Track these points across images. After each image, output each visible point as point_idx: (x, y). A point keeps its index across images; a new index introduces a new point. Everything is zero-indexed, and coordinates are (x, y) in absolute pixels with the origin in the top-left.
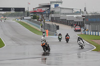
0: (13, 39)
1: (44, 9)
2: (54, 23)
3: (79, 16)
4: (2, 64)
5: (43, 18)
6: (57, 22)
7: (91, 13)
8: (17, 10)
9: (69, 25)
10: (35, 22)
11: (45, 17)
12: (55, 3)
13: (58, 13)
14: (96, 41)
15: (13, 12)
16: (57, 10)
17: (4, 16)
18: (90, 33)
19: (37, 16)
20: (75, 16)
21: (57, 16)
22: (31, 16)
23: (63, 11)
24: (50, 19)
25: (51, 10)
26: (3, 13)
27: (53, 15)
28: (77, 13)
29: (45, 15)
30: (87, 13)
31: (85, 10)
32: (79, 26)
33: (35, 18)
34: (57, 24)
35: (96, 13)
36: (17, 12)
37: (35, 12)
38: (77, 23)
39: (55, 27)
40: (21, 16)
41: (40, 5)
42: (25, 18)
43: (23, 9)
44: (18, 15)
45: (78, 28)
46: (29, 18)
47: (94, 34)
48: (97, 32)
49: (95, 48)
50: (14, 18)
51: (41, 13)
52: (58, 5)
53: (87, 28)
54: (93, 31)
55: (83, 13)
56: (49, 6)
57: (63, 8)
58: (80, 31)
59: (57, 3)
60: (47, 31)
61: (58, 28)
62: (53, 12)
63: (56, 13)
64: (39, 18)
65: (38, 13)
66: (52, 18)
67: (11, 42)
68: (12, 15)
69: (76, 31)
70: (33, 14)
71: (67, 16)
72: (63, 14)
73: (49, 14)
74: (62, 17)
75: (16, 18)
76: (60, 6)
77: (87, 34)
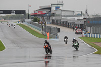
1: (45, 12)
2: (55, 26)
3: (80, 18)
5: (44, 20)
6: (57, 24)
7: (92, 16)
8: (17, 12)
9: (70, 28)
10: (36, 25)
11: (46, 20)
12: (56, 5)
13: (59, 15)
14: (98, 44)
16: (57, 13)
17: (5, 18)
18: (92, 35)
19: (38, 19)
20: (76, 18)
21: (58, 18)
22: (32, 18)
24: (51, 21)
25: (52, 12)
26: (3, 15)
27: (54, 18)
28: (78, 15)
29: (46, 17)
30: (88, 15)
31: (86, 13)
32: (81, 28)
33: (35, 20)
34: (58, 27)
35: (97, 15)
36: (18, 15)
37: (35, 15)
38: (78, 25)
39: (56, 30)
40: (22, 18)
41: (40, 7)
42: (26, 20)
44: (18, 18)
45: (79, 30)
46: (30, 20)
47: (96, 37)
48: (98, 35)
49: (97, 51)
50: (14, 21)
51: (42, 15)
52: (59, 7)
53: (89, 31)
54: (94, 34)
55: (84, 15)
56: (50, 8)
57: (64, 11)
58: (81, 33)
59: (58, 6)
61: (59, 30)
62: (54, 15)
63: (57, 16)
64: (39, 21)
65: (39, 15)
66: (53, 20)
68: (12, 18)
69: (77, 33)
71: (68, 18)
72: (64, 16)
73: (50, 17)
74: (63, 19)
75: (17, 21)
76: (61, 8)
77: (88, 36)
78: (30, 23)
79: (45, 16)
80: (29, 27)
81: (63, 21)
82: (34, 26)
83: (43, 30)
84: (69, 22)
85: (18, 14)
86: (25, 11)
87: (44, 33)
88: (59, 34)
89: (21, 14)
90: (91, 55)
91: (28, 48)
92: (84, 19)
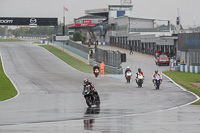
0: (33, 81)
1: (95, 21)
2: (115, 49)
3: (166, 34)
4: (12, 131)
5: (94, 37)
6: (121, 46)
7: (190, 29)
8: (42, 22)
10: (78, 46)
11: (98, 37)
12: (118, 9)
13: (125, 28)
15: (33, 26)
16: (121, 23)
17: (16, 34)
18: (189, 68)
19: (82, 35)
20: (158, 34)
21: (122, 34)
22: (71, 34)
23: (133, 25)
24: (108, 40)
25: (111, 22)
27: (113, 33)
28: (162, 28)
29: (98, 32)
30: (182, 28)
31: (178, 23)
32: (167, 54)
33: (77, 37)
34: (122, 51)
35: (199, 28)
36: (43, 27)
37: (77, 27)
38: (162, 49)
39: (119, 57)
40: (50, 34)
41: (87, 12)
42: (58, 38)
43: (54, 21)
44: (43, 33)
45: (164, 58)
46: (66, 38)
49: (199, 98)
50: (35, 39)
51: (90, 28)
52: (124, 12)
53: (183, 59)
54: (194, 65)
55: (173, 28)
56: (106, 15)
57: (134, 19)
58: (167, 64)
59: (123, 9)
60: (102, 65)
61: (123, 58)
62: (113, 27)
63: (119, 29)
64: (85, 39)
65: (84, 28)
66: (112, 38)
67: (29, 88)
68: (30, 33)
69: (160, 64)
70: (73, 31)
71: (142, 33)
72: (135, 30)
73: (105, 30)
74: (132, 36)
75: (40, 39)
76: (128, 13)
77: (182, 70)
78: (67, 43)
79: (96, 30)
80: (65, 50)
81: (132, 39)
82: (74, 49)
83: (91, 57)
84: (142, 41)
85: (44, 24)
86: (56, 19)
87: (94, 63)
90: (186, 107)
92: (174, 35)
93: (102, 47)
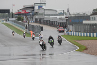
1: (28, 11)
2: (38, 25)
3: (62, 17)
5: (28, 19)
6: (41, 23)
7: (74, 14)
8: (2, 11)
9: (53, 26)
10: (20, 23)
12: (39, 5)
13: (42, 14)
14: (79, 42)
16: (40, 12)
19: (22, 18)
20: (58, 17)
21: (41, 17)
22: (16, 17)
23: (46, 13)
24: (34, 20)
25: (35, 11)
27: (37, 17)
28: (60, 14)
29: (30, 16)
30: (70, 14)
31: (68, 11)
32: (63, 26)
33: (19, 19)
35: (78, 14)
37: (19, 14)
38: (61, 24)
39: (40, 28)
41: (24, 6)
42: (10, 19)
43: (8, 11)
44: (3, 17)
46: (14, 19)
48: (80, 33)
49: (78, 48)
51: (25, 14)
53: (71, 29)
55: (66, 14)
56: (33, 8)
57: (47, 10)
58: (63, 31)
59: (41, 5)
60: (32, 32)
61: (42, 29)
63: (40, 14)
64: (23, 20)
65: (23, 14)
66: (36, 19)
69: (60, 32)
71: (51, 17)
72: (47, 15)
73: (33, 15)
74: (46, 18)
75: (1, 20)
76: (44, 7)
77: (70, 34)
78: (15, 21)
79: (28, 15)
80: (14, 25)
81: (46, 20)
82: (17, 24)
83: (26, 28)
84: (51, 20)
85: (3, 13)
87: (28, 31)
88: (42, 32)
89: (5, 13)
91: (12, 46)
92: (66, 17)
93: (31, 24)
